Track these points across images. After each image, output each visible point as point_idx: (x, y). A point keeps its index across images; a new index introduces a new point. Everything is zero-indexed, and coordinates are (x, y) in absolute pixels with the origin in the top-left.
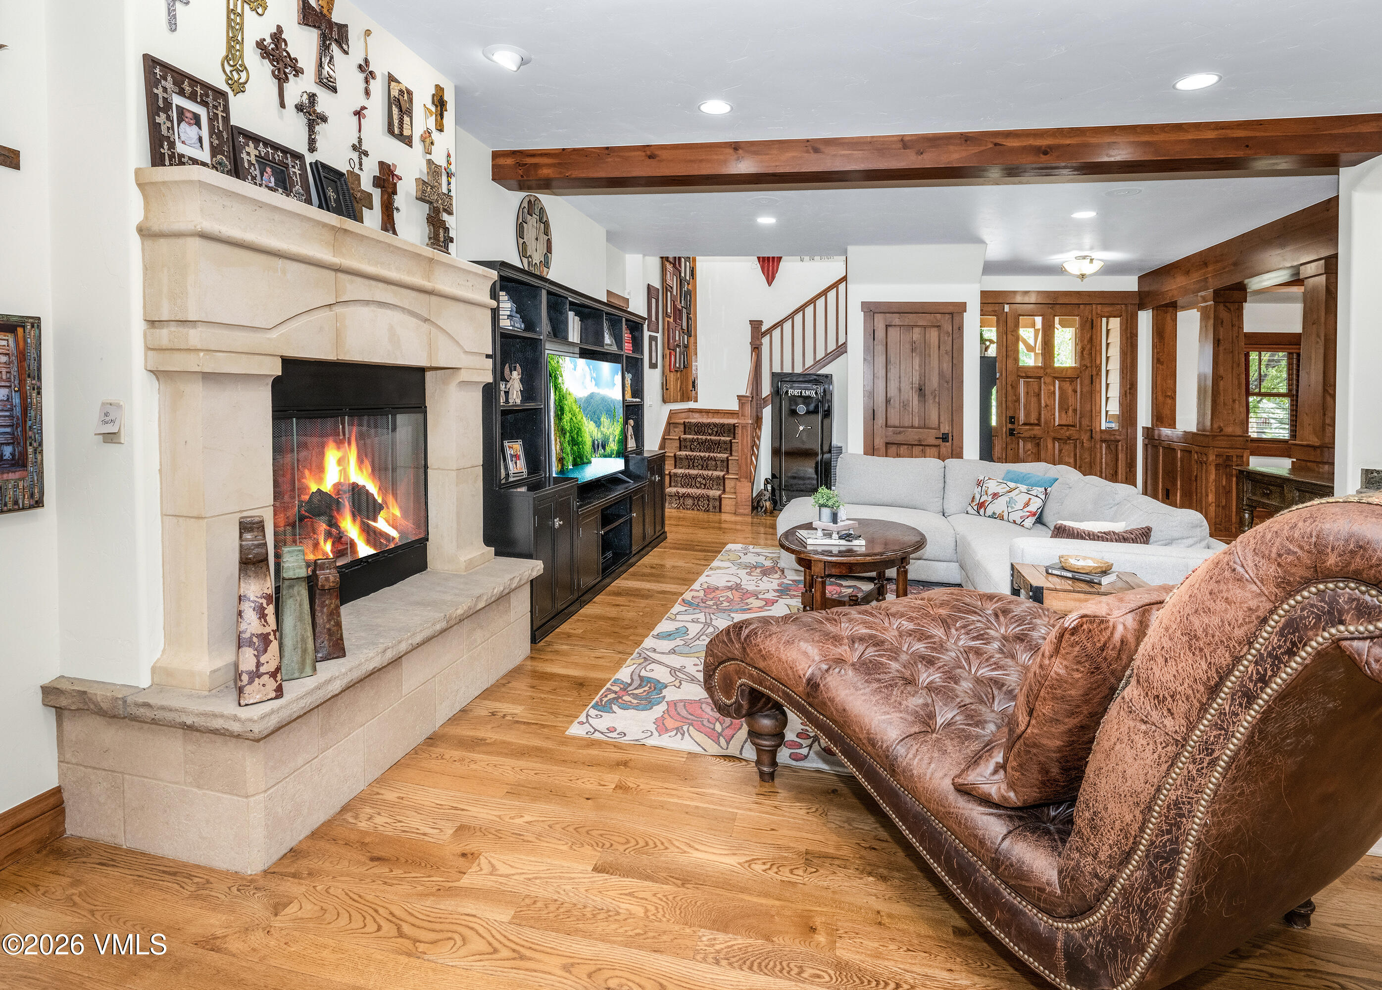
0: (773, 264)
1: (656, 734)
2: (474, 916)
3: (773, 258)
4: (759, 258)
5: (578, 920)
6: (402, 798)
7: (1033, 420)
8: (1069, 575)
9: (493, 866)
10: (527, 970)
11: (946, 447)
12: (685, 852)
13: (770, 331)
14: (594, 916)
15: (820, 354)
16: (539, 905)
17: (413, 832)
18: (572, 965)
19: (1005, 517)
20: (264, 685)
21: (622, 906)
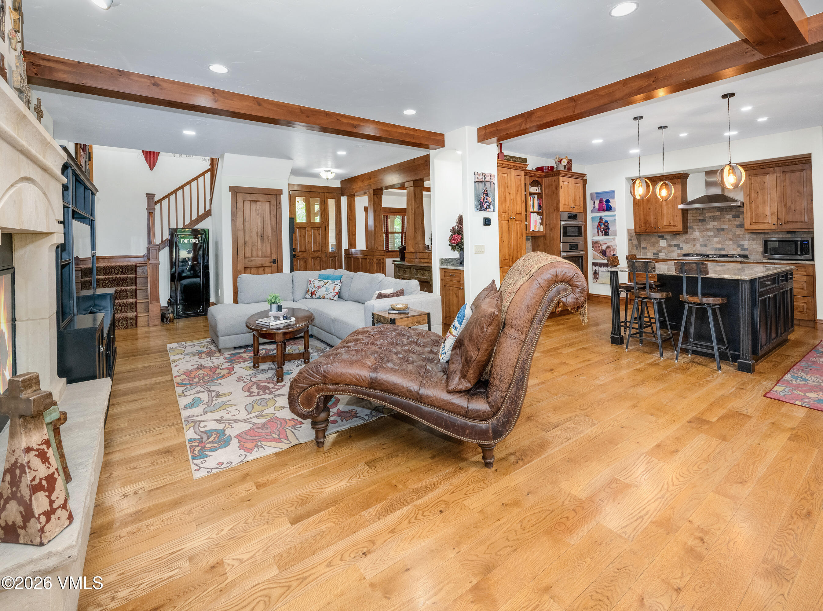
0: (154, 156)
1: (248, 454)
2: (258, 584)
3: (154, 152)
4: (143, 151)
5: (310, 547)
6: (123, 573)
7: (303, 250)
8: (397, 312)
9: (237, 559)
10: (313, 580)
11: (275, 266)
12: (322, 492)
13: (160, 201)
14: (315, 540)
15: (195, 217)
16: (285, 555)
17: (160, 582)
18: (330, 562)
19: (326, 297)
20: (59, 518)
21: (322, 528)
